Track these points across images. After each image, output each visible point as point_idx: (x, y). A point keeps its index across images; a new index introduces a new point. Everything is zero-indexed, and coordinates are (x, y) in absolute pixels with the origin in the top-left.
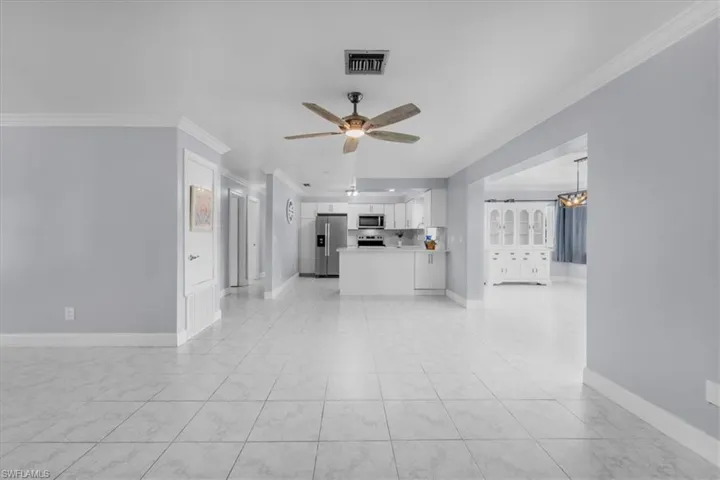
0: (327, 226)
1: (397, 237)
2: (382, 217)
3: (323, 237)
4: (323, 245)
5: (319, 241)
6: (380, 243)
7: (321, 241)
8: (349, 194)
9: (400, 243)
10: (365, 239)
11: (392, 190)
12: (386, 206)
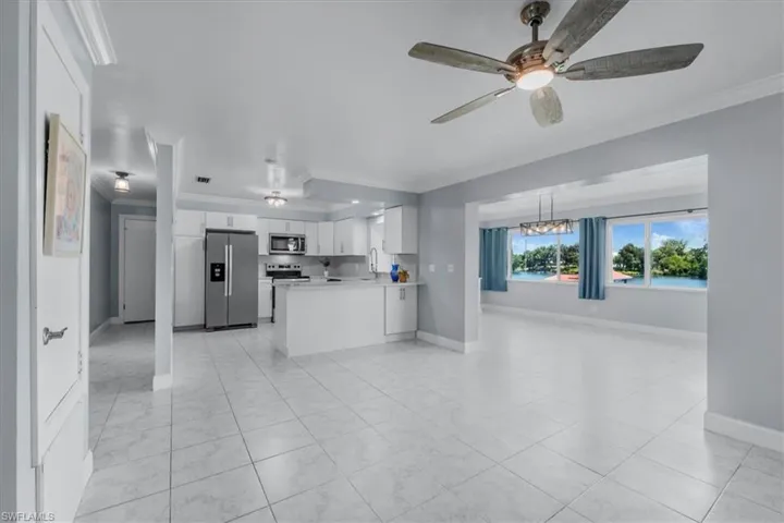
0: (229, 250)
1: (322, 266)
2: (303, 239)
3: (222, 266)
4: (222, 278)
5: (213, 273)
6: (297, 274)
7: (216, 273)
8: (271, 201)
9: (326, 273)
10: (276, 269)
11: (356, 202)
12: (308, 224)
